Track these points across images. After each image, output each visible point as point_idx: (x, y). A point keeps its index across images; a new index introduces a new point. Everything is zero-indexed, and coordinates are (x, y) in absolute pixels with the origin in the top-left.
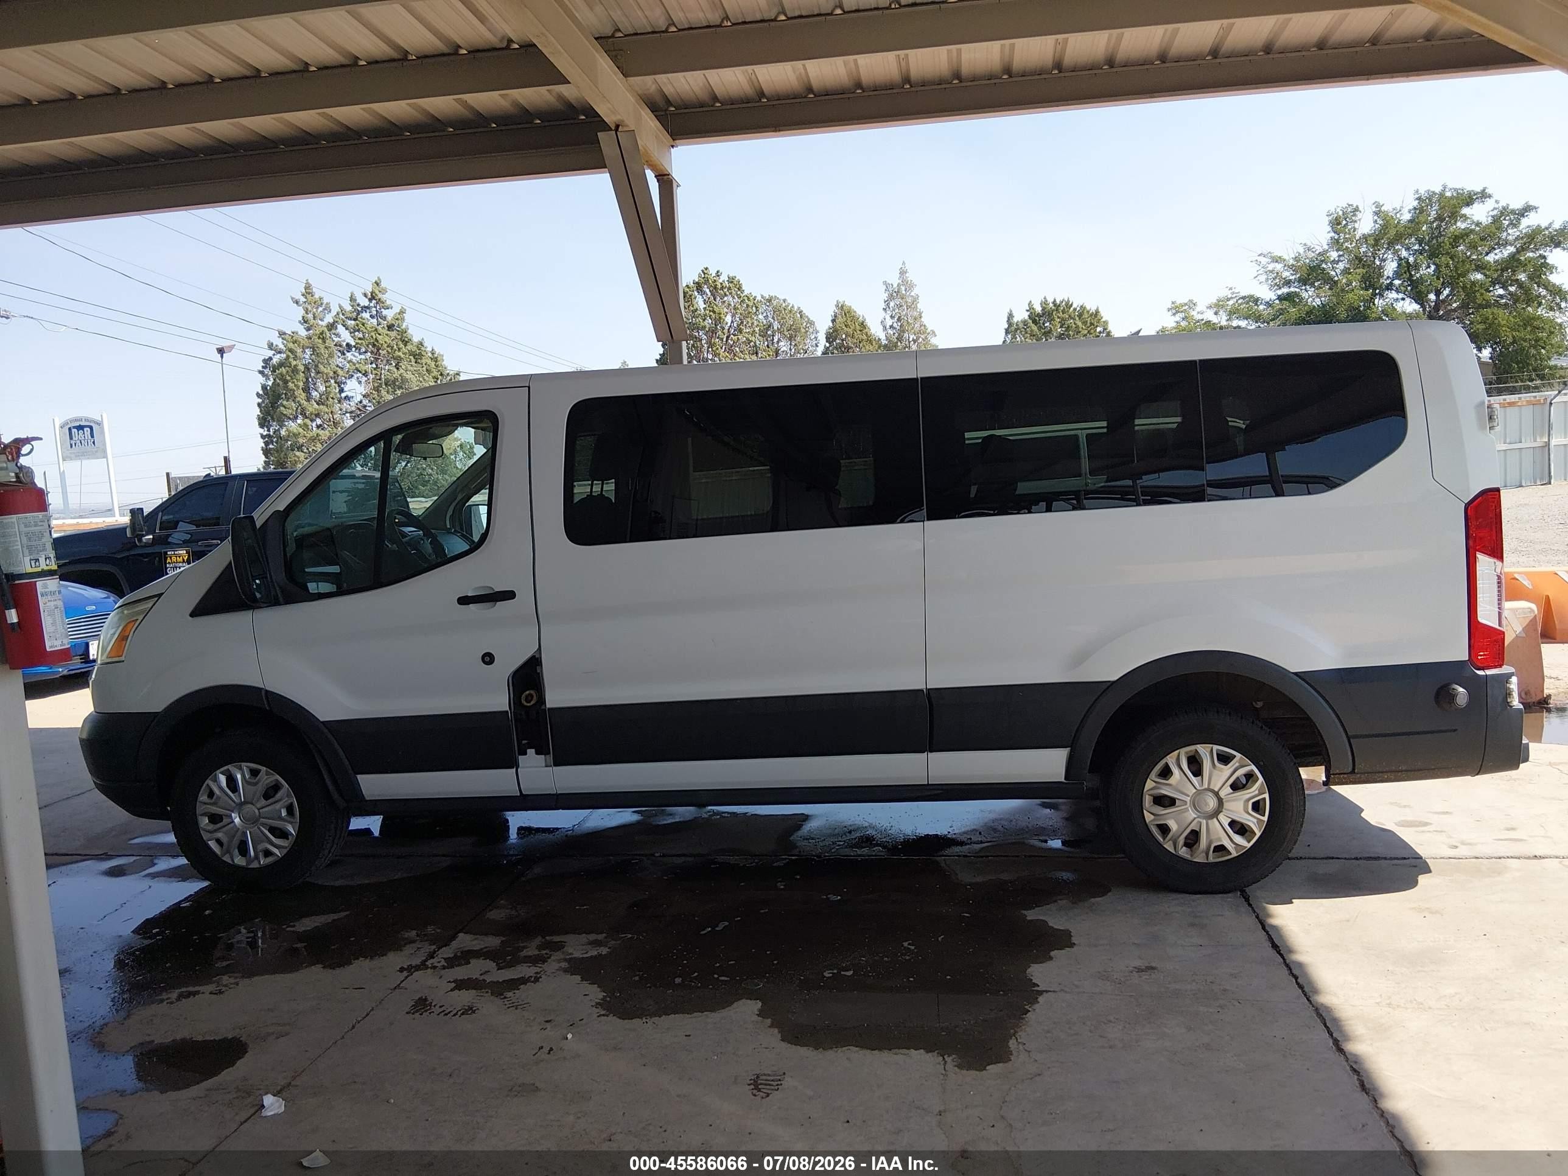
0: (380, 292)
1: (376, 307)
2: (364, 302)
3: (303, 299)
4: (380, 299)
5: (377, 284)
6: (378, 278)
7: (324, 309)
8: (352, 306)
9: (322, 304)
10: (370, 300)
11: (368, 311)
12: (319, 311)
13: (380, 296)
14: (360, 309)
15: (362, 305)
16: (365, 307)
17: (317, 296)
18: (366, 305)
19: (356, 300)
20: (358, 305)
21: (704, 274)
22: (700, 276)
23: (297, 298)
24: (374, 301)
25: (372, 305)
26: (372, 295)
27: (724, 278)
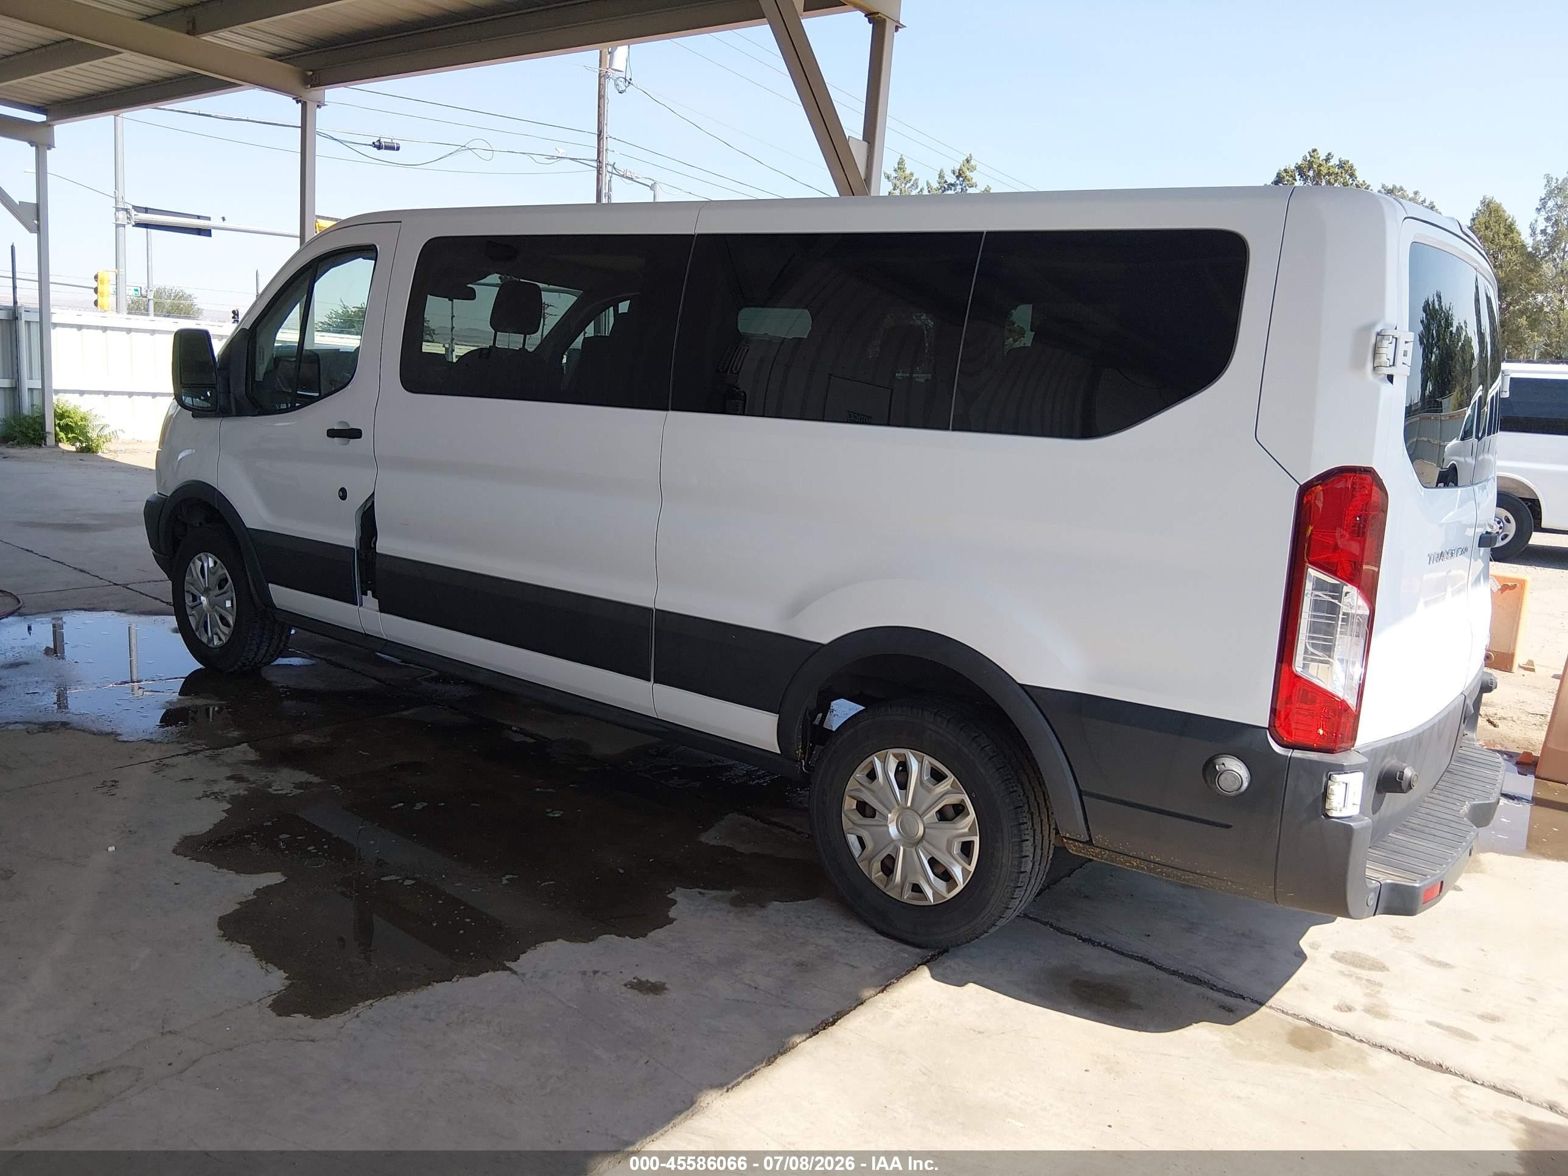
0: (968, 169)
1: (961, 185)
2: (951, 179)
3: (894, 175)
4: (966, 177)
5: (968, 161)
6: (970, 155)
7: (913, 185)
8: (939, 183)
9: (910, 180)
10: (958, 177)
11: (953, 188)
12: (907, 187)
13: (968, 173)
14: (946, 186)
15: (949, 182)
16: (952, 184)
17: (908, 172)
18: (953, 183)
19: (944, 177)
20: (946, 182)
21: (1311, 156)
22: (1305, 159)
23: (889, 173)
24: (961, 179)
25: (958, 182)
26: (959, 173)
27: (1334, 161)
